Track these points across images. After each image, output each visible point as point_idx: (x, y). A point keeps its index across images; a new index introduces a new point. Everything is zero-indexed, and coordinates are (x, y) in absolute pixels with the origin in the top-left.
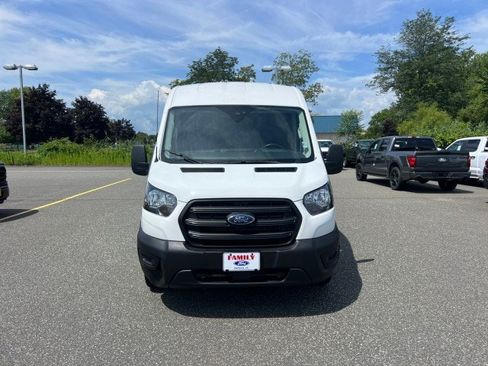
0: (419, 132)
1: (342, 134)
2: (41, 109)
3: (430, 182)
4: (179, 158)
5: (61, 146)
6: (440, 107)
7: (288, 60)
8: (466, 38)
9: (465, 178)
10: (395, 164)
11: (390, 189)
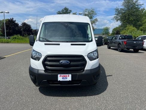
0: (127, 34)
1: (104, 34)
2: (11, 26)
3: (130, 50)
4: (45, 40)
5: (17, 37)
6: (134, 26)
7: (87, 11)
8: (143, 4)
9: (142, 48)
10: (120, 44)
11: (118, 52)
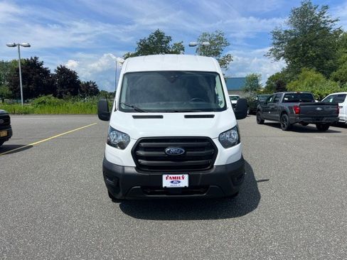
0: (302, 89)
1: (247, 91)
2: (33, 74)
3: (310, 125)
4: (131, 108)
5: (47, 100)
6: (317, 71)
7: (207, 38)
8: (337, 20)
9: (335, 122)
10: (284, 112)
11: (281, 130)
